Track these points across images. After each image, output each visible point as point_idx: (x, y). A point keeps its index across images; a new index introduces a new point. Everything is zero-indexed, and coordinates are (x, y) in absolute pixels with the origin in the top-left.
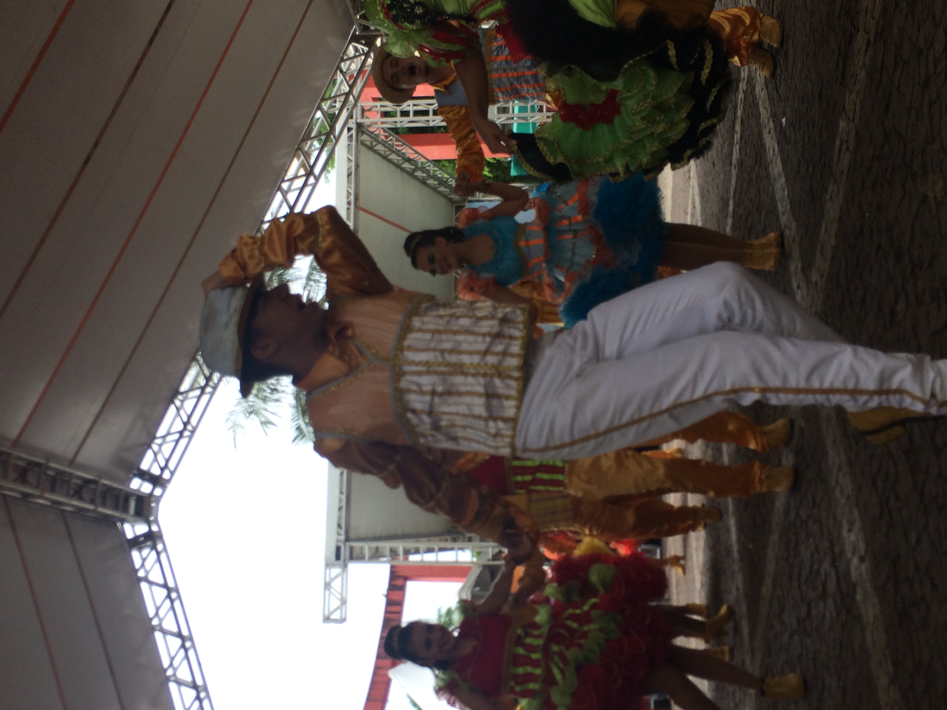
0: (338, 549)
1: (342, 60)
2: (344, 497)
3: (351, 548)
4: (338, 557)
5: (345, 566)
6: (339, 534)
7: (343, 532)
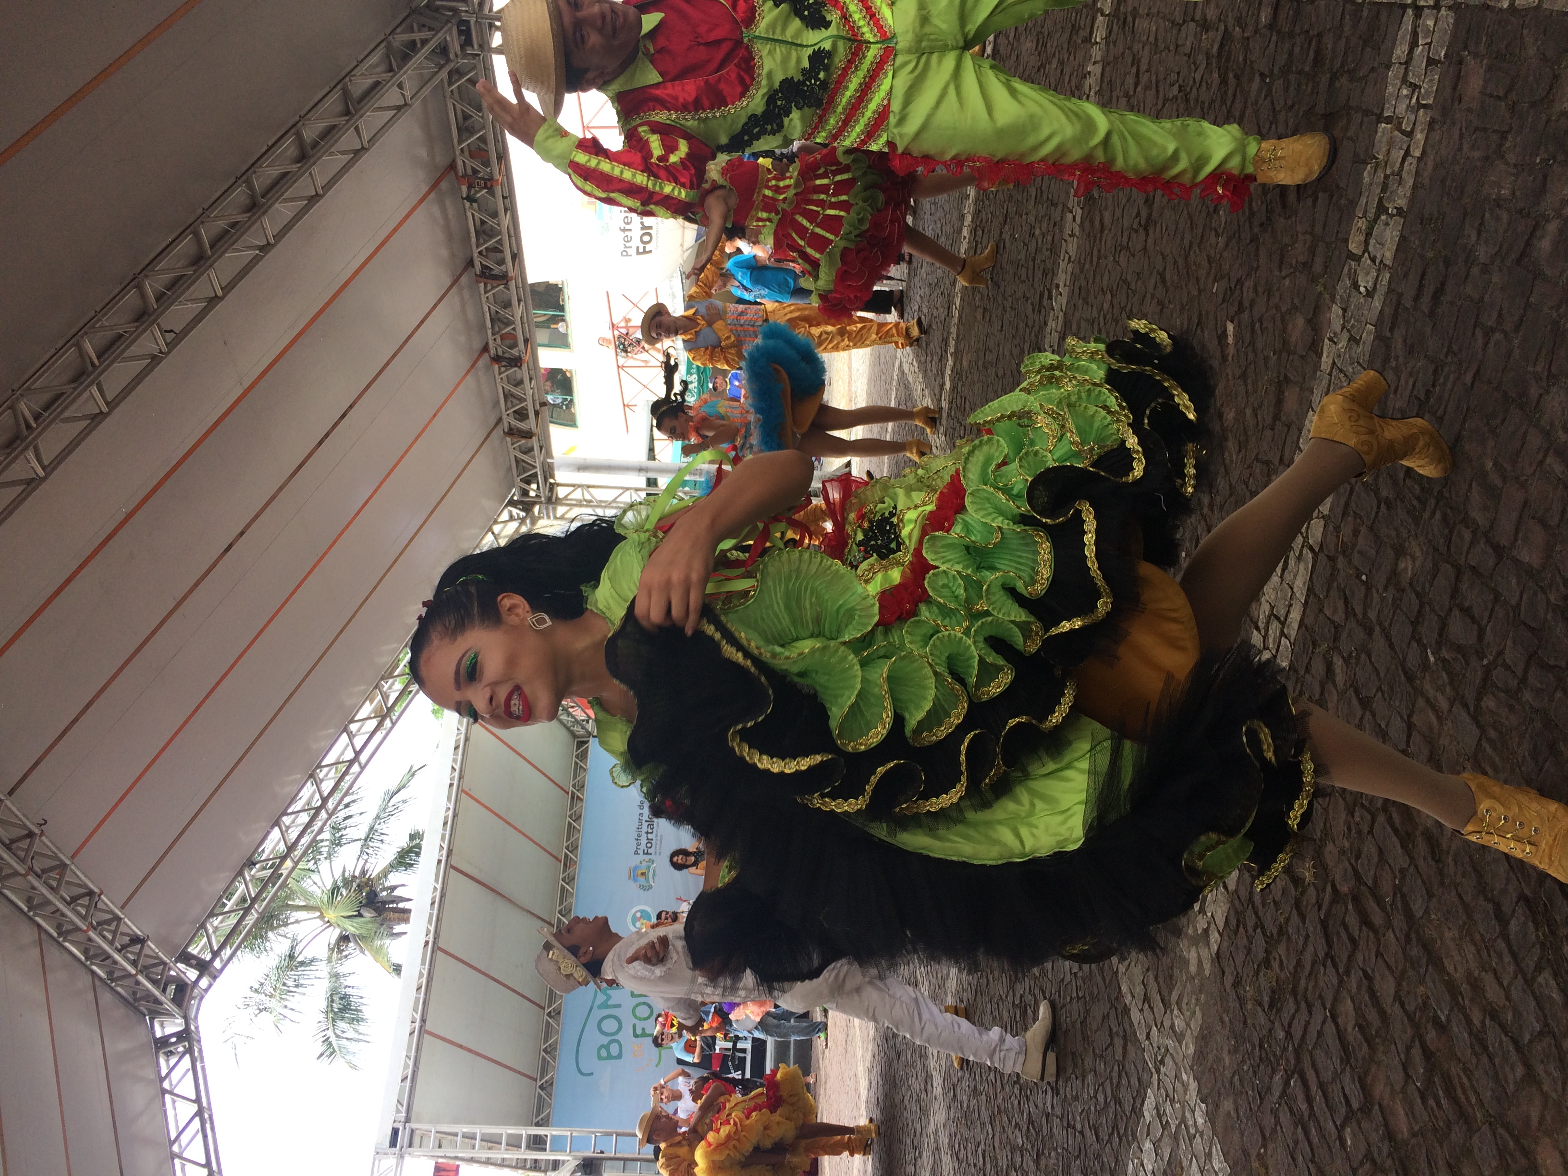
0: (395, 1132)
1: (496, 522)
2: (411, 1063)
3: (412, 1131)
4: (393, 1143)
5: (402, 1157)
6: (398, 1111)
7: (404, 1109)
